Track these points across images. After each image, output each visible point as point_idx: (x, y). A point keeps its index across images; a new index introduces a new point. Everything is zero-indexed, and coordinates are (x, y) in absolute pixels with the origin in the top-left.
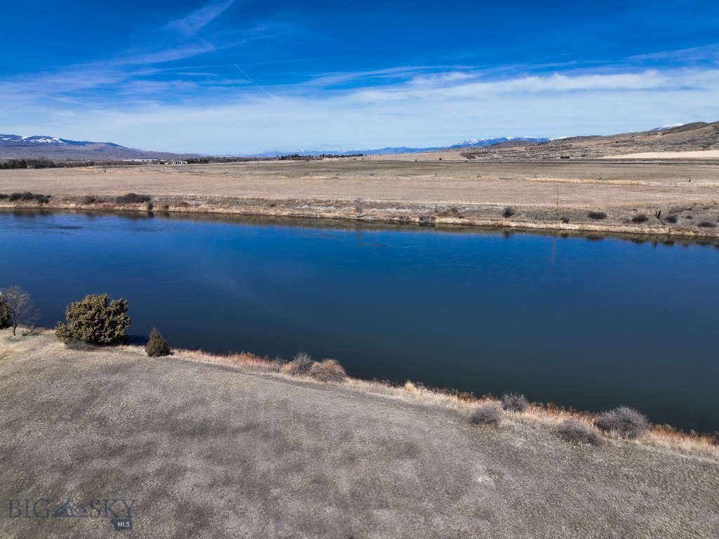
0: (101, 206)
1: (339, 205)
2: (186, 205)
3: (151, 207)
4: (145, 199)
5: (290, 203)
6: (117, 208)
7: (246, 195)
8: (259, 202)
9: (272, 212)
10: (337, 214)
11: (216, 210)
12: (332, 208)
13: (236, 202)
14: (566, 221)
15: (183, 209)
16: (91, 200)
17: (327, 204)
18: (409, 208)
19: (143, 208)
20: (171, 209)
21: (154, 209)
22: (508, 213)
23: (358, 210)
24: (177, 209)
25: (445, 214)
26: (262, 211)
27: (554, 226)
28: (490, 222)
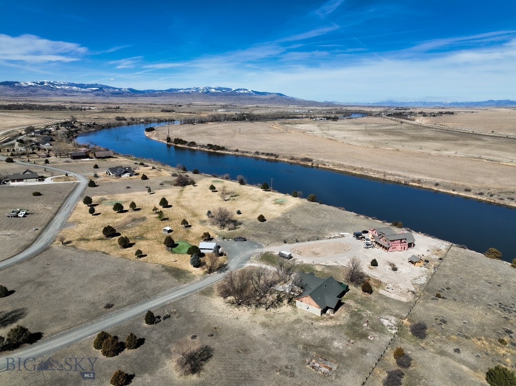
0: (295, 161)
1: (378, 172)
2: (325, 165)
3: (313, 164)
4: (310, 160)
5: (362, 169)
6: (301, 163)
7: (346, 164)
8: (350, 167)
9: (354, 172)
10: (376, 176)
11: (335, 169)
12: (376, 173)
13: (342, 166)
14: (454, 191)
15: (323, 166)
16: (292, 159)
17: (374, 171)
18: (404, 177)
19: (310, 164)
20: (320, 166)
21: (314, 165)
22: (437, 185)
23: (385, 176)
24: (322, 166)
25: (414, 182)
26: (351, 171)
27: (448, 192)
28: (428, 187)
